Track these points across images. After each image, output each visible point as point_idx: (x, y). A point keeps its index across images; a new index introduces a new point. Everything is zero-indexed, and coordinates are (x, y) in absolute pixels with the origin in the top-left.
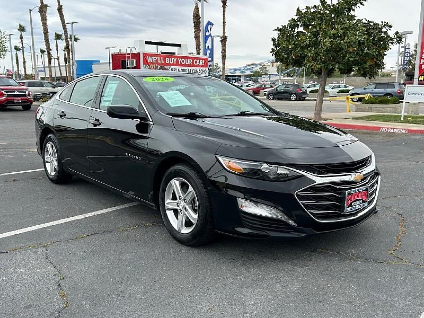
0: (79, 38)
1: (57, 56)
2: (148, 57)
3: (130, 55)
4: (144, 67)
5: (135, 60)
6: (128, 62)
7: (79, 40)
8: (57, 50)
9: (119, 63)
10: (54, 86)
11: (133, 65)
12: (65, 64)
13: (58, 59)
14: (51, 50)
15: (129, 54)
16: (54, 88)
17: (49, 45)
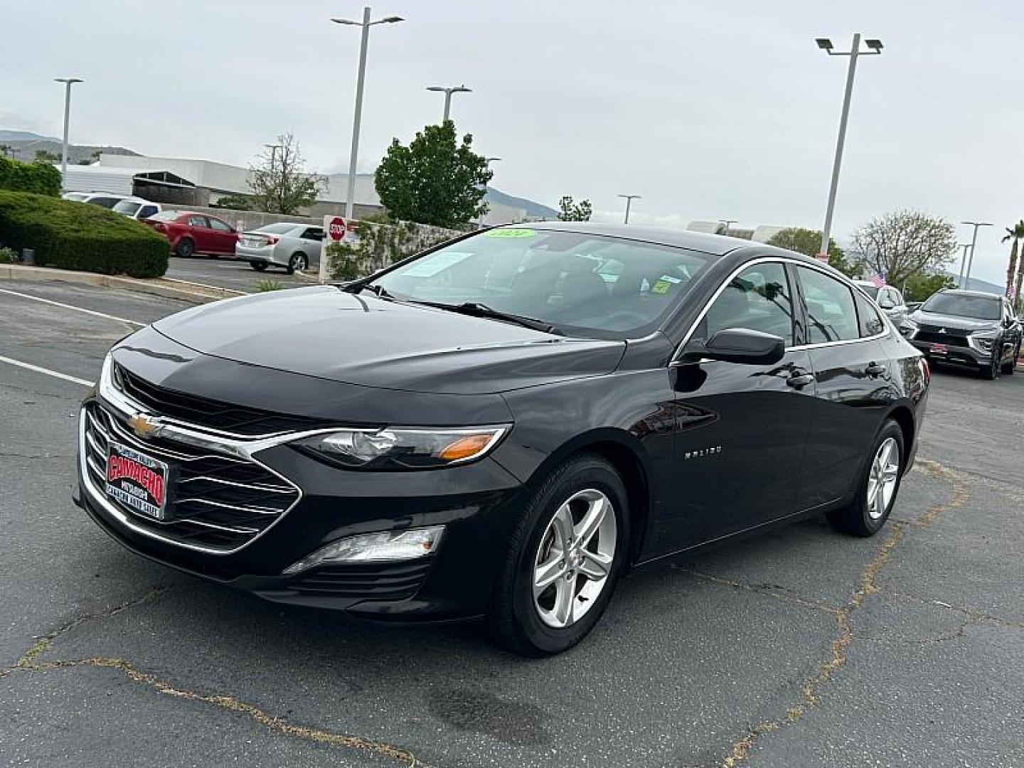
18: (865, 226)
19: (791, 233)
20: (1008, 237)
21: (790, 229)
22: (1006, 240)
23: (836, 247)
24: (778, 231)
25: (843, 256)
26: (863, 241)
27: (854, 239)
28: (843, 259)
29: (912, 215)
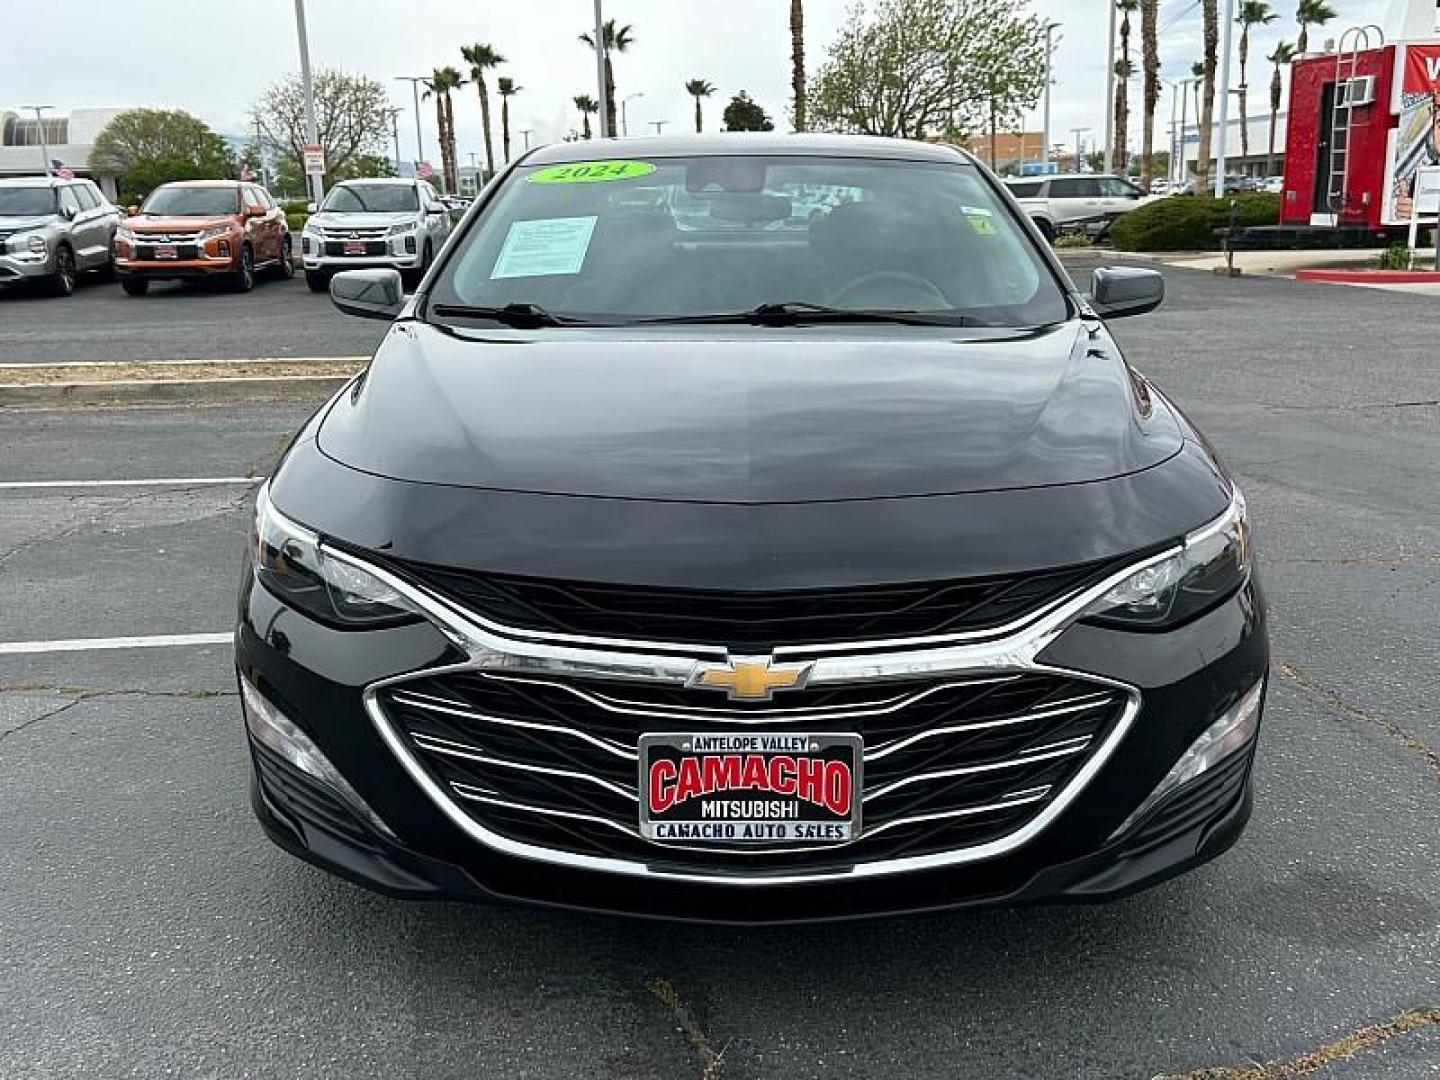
0: (1335, 9)
1: (1240, 82)
2: (1430, 61)
3: (1354, 60)
4: (1404, 102)
5: (1369, 79)
6: (1342, 89)
7: (1332, 15)
8: (1243, 62)
9: (1315, 94)
10: (1136, 192)
11: (1362, 98)
12: (1269, 111)
13: (1242, 95)
14: (1159, 65)
15: (1349, 56)
16: (1136, 197)
17: (1154, 50)
18: (263, 96)
19: (135, 116)
20: (428, 93)
21: (131, 111)
22: (427, 98)
23: (211, 131)
24: (111, 118)
25: (225, 144)
26: (267, 118)
27: (253, 118)
28: (225, 148)
29: (323, 73)
